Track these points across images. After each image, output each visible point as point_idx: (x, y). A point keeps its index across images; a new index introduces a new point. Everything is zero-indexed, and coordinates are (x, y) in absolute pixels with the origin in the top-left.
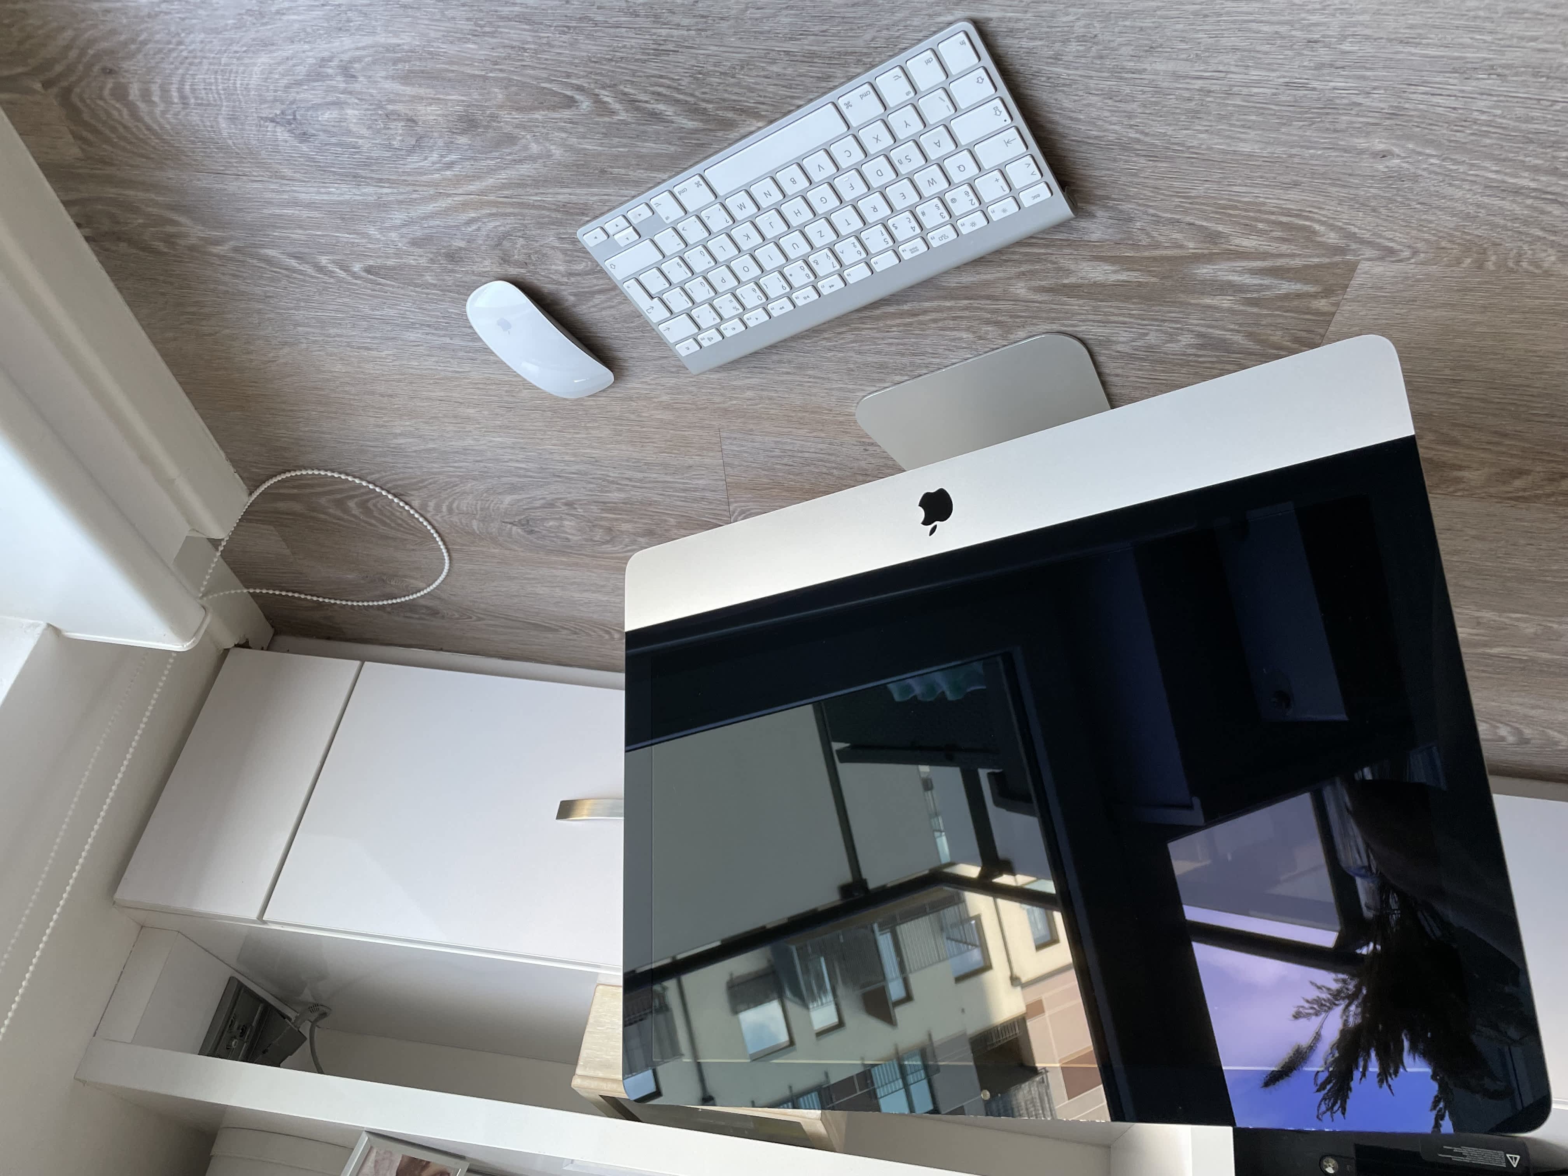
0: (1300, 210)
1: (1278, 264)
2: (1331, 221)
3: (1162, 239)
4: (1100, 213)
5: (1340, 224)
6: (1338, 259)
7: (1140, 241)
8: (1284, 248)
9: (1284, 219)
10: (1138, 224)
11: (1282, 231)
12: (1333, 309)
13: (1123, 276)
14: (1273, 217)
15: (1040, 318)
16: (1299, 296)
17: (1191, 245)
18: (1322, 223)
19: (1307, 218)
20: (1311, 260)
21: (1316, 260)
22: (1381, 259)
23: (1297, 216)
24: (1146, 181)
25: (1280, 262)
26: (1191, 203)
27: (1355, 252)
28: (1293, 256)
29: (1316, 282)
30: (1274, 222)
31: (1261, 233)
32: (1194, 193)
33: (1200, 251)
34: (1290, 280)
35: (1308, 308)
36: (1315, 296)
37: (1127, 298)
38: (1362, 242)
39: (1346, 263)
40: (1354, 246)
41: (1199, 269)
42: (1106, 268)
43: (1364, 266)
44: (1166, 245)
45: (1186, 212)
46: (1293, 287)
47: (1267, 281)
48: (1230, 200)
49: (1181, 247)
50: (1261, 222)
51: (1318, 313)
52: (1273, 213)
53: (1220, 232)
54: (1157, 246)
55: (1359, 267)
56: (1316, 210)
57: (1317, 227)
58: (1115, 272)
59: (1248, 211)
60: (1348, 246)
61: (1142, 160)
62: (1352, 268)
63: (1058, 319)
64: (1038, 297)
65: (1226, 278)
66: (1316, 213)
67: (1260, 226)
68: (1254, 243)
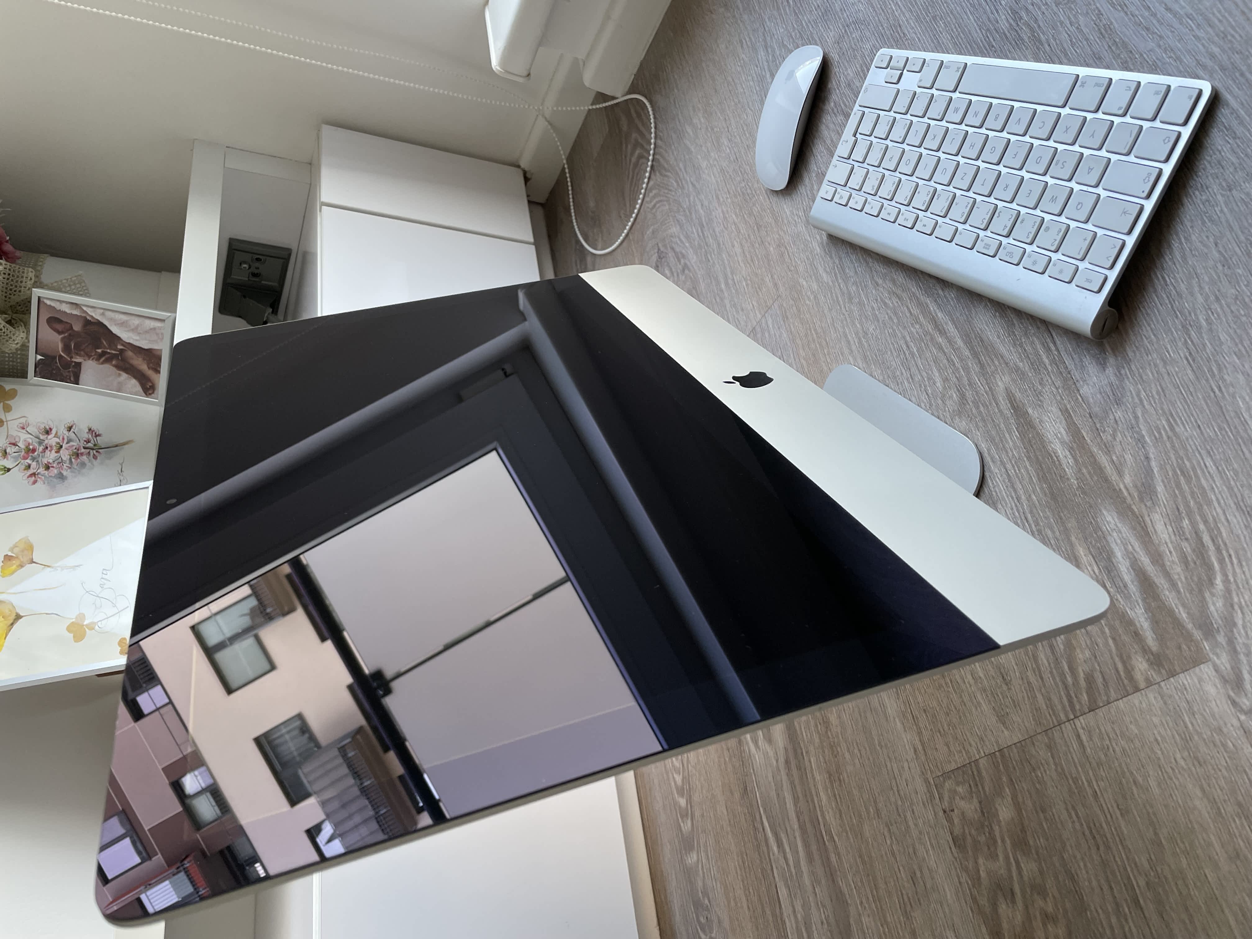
0: (1225, 544)
1: (1156, 580)
2: (1233, 587)
3: (1118, 449)
4: (1110, 371)
5: (1236, 599)
6: (1197, 635)
7: (1104, 432)
8: (1177, 570)
9: (1206, 539)
10: (1119, 414)
11: (1194, 551)
12: (1142, 685)
13: (1061, 452)
14: (1202, 527)
15: (985, 426)
16: (1137, 635)
17: (1128, 479)
18: (1226, 581)
19: (1221, 561)
20: (1181, 609)
21: (1184, 615)
22: (1225, 680)
23: (1218, 550)
24: (1166, 376)
25: (1160, 581)
26: (1168, 437)
27: (1216, 645)
28: (1173, 585)
29: (1161, 639)
30: (1197, 533)
31: (1179, 532)
32: (1179, 429)
33: (1126, 494)
34: (1148, 609)
35: (1129, 657)
36: (1145, 650)
37: (1043, 478)
38: (1231, 642)
39: (1199, 649)
40: (1221, 639)
41: (1108, 511)
42: (1062, 430)
43: (1206, 670)
44: (1114, 458)
45: (1157, 440)
46: (1142, 620)
47: (1133, 588)
48: (1194, 469)
49: (1120, 474)
50: (1190, 519)
51: (1129, 672)
52: (1206, 522)
53: (1155, 492)
54: (1108, 449)
55: (1202, 666)
56: (1235, 561)
57: (1219, 580)
58: (1063, 443)
59: (1193, 497)
60: (1218, 631)
61: (1183, 352)
62: (1198, 659)
63: (993, 440)
64: (1004, 404)
65: (1113, 546)
66: (1232, 564)
67: (1186, 522)
68: (1165, 536)
